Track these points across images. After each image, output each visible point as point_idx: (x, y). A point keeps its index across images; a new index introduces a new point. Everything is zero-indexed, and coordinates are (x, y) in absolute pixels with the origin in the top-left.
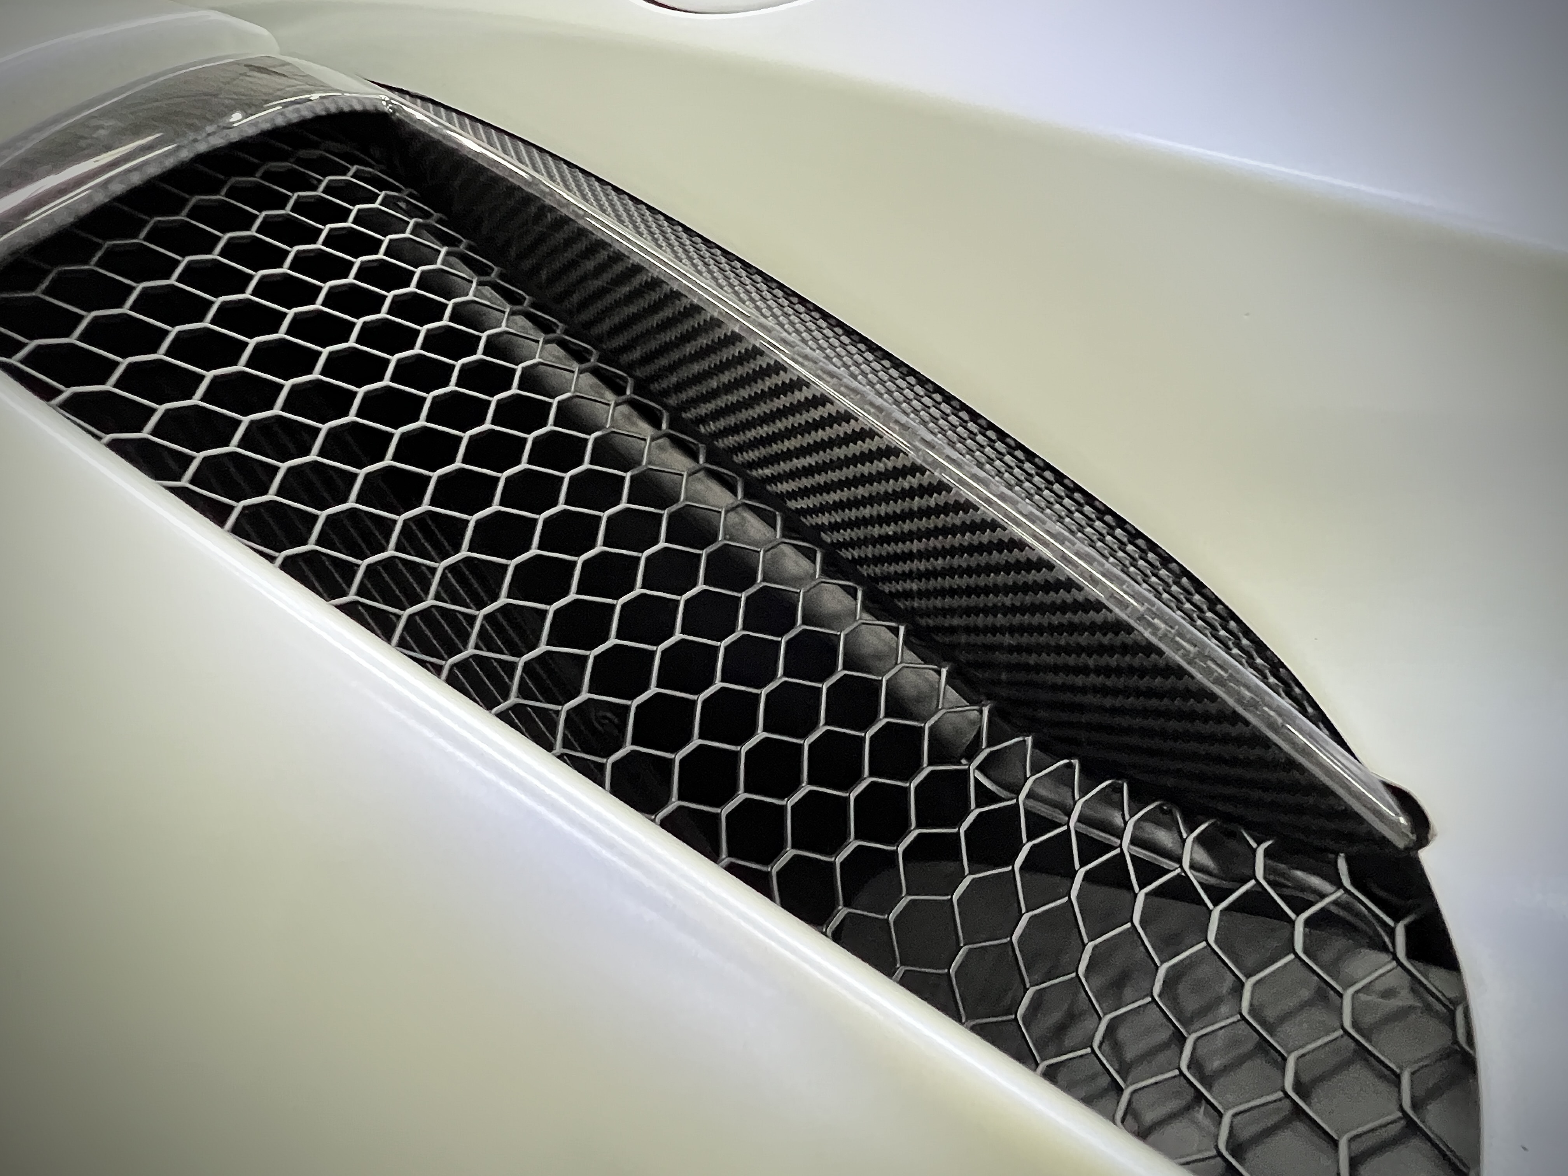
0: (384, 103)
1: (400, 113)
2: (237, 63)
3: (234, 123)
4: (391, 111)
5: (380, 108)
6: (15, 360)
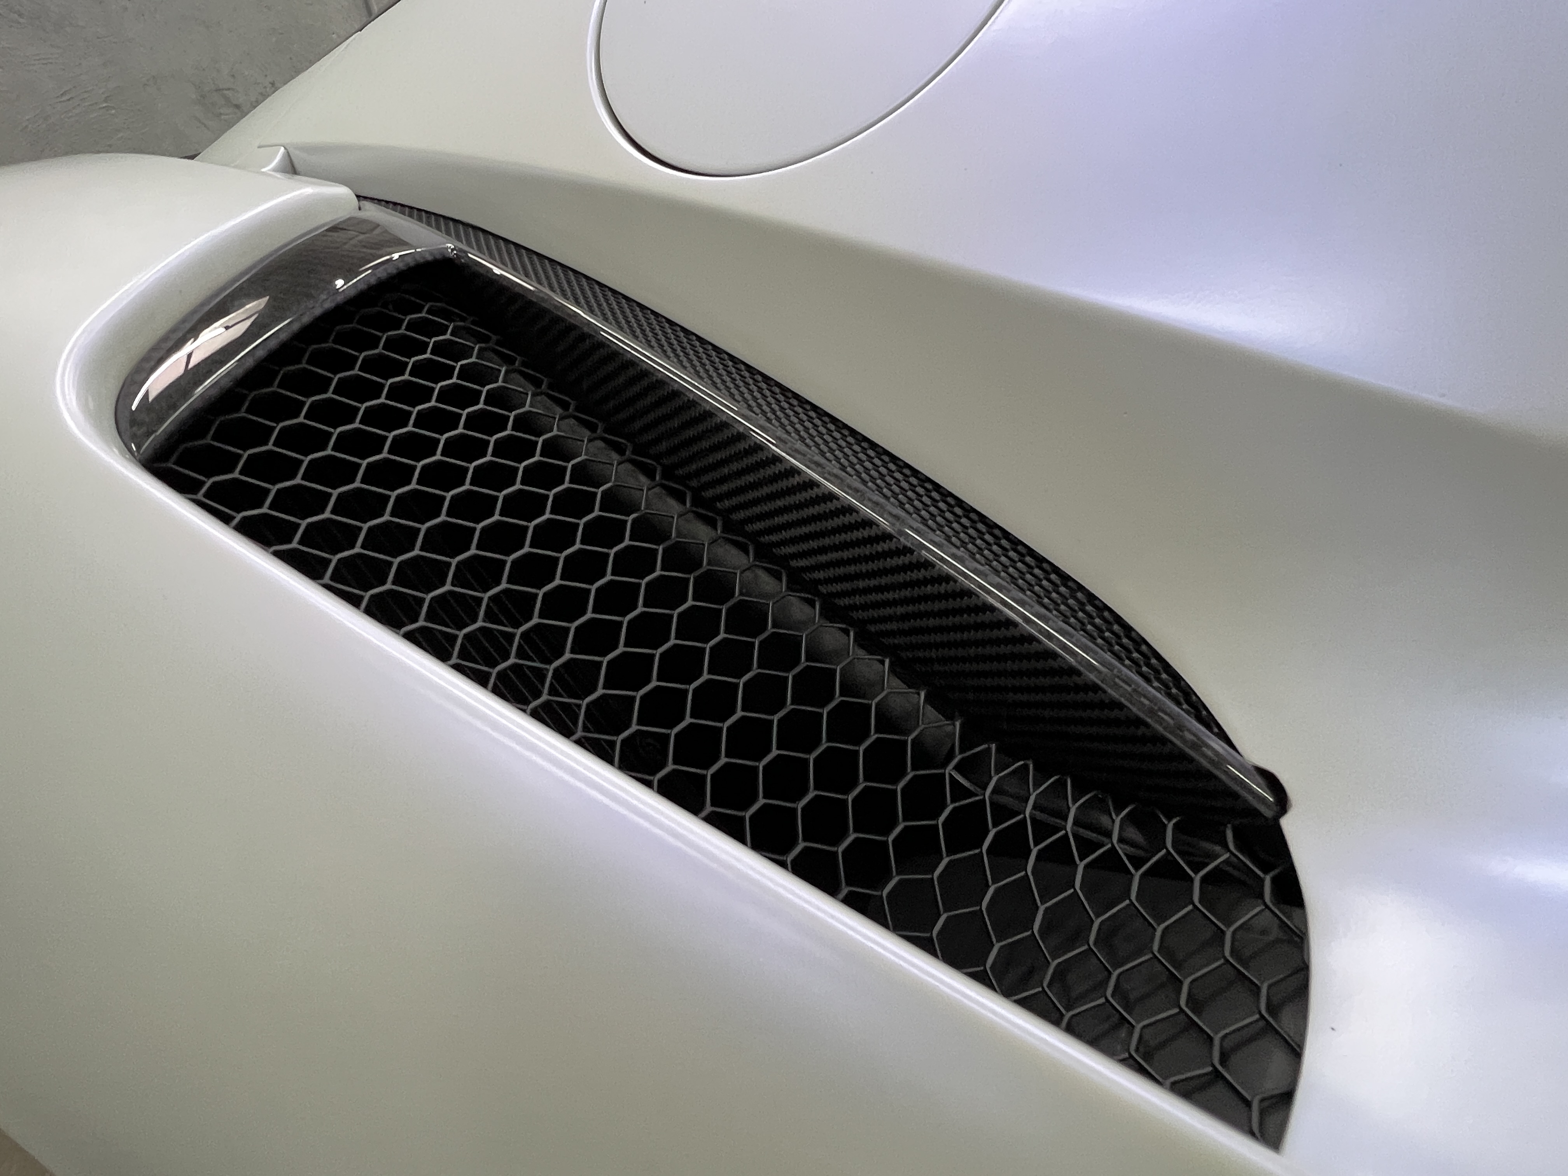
0: (450, 250)
1: (464, 259)
3: (339, 288)
4: (455, 256)
5: (446, 255)
6: (200, 496)
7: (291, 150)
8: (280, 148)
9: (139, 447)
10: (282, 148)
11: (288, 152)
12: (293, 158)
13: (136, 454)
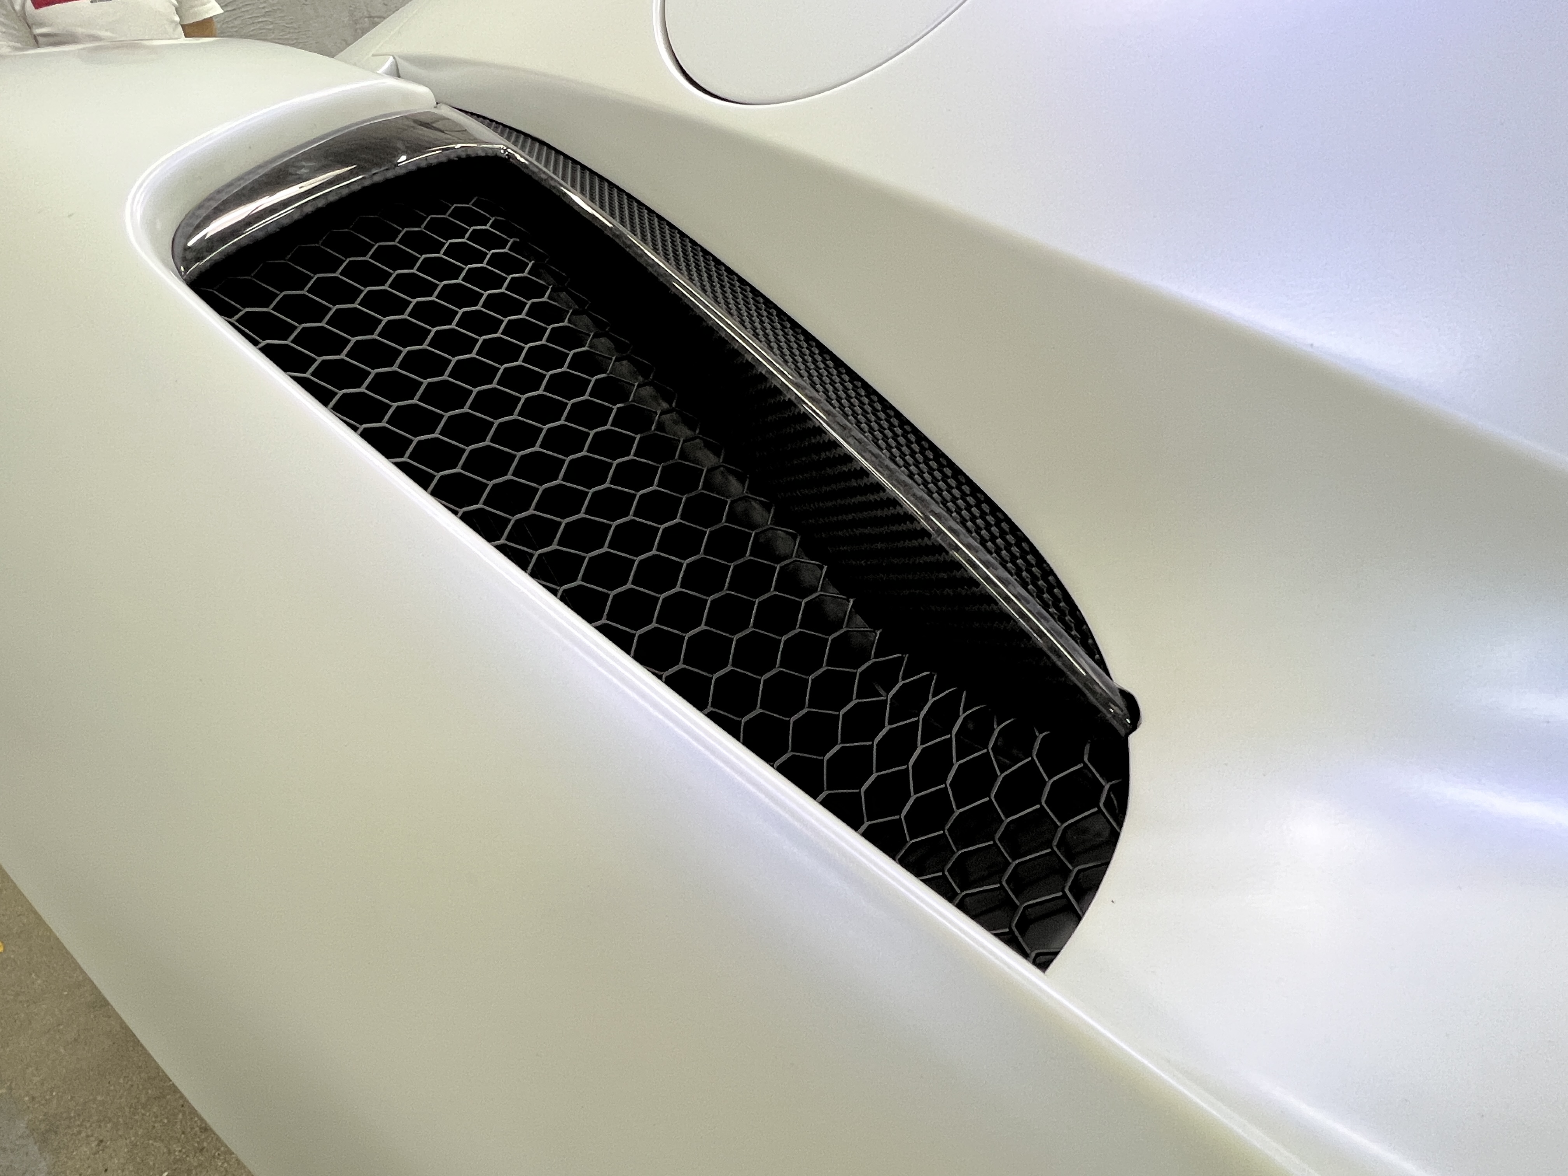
0: (502, 151)
1: (513, 159)
2: (407, 118)
3: (398, 163)
4: (507, 157)
5: (498, 154)
6: (233, 320)
7: (398, 59)
8: (389, 58)
9: (186, 269)
10: (391, 58)
11: (396, 62)
12: (399, 67)
13: (183, 273)
